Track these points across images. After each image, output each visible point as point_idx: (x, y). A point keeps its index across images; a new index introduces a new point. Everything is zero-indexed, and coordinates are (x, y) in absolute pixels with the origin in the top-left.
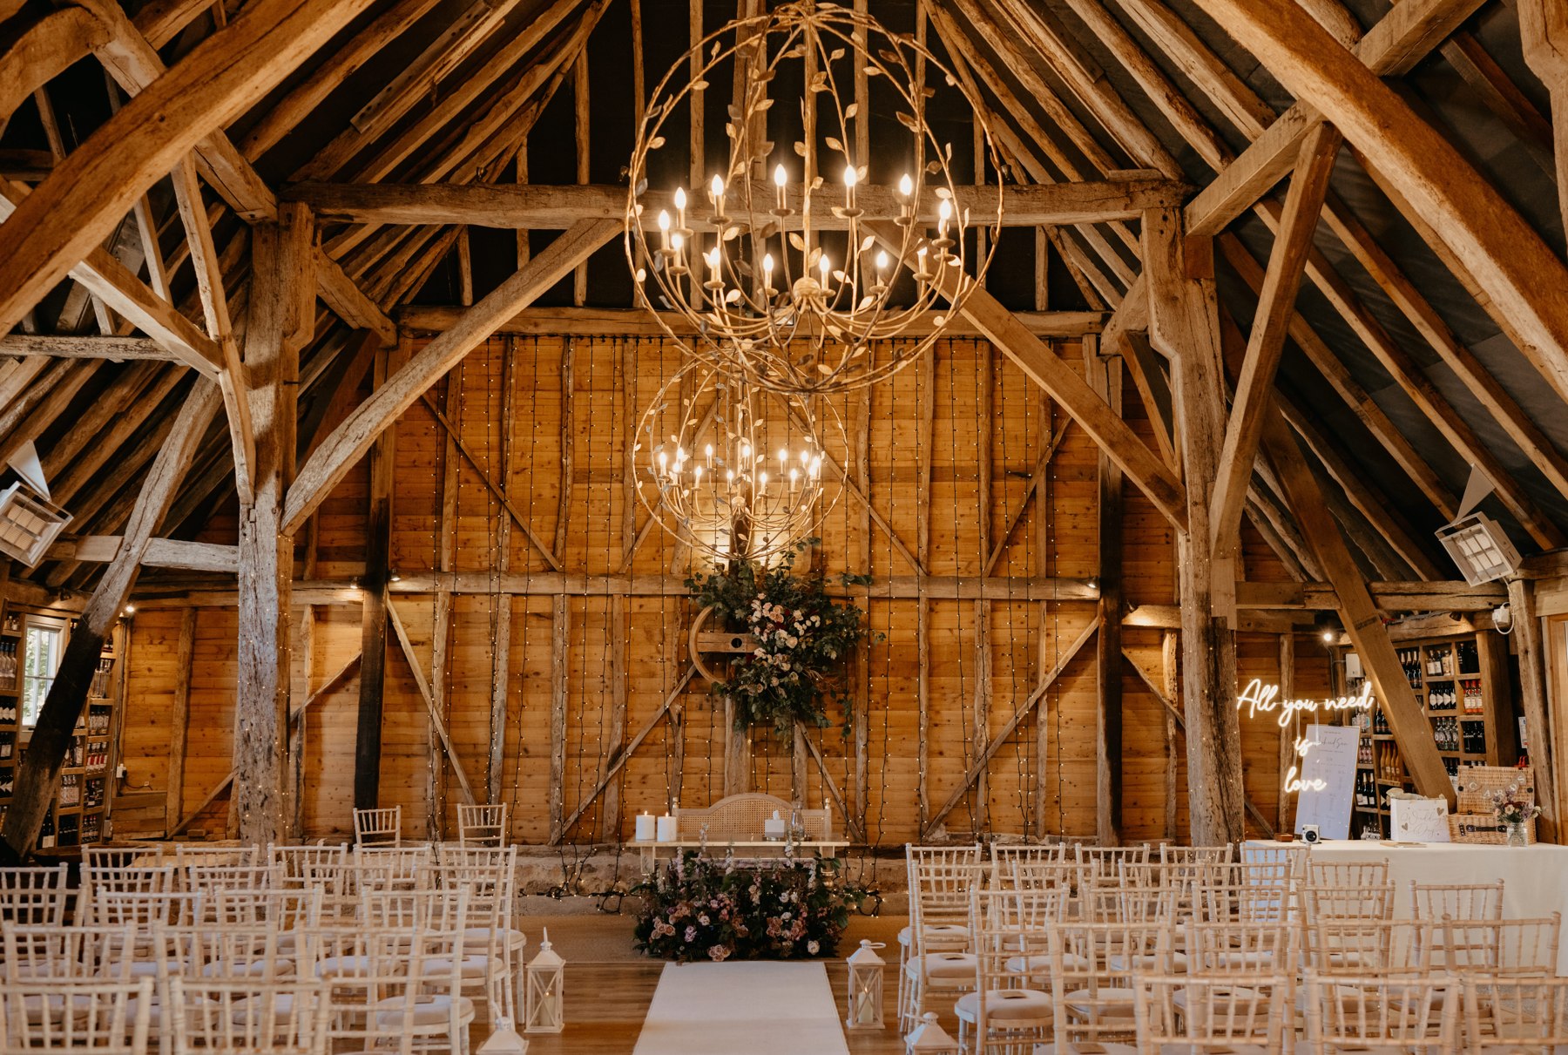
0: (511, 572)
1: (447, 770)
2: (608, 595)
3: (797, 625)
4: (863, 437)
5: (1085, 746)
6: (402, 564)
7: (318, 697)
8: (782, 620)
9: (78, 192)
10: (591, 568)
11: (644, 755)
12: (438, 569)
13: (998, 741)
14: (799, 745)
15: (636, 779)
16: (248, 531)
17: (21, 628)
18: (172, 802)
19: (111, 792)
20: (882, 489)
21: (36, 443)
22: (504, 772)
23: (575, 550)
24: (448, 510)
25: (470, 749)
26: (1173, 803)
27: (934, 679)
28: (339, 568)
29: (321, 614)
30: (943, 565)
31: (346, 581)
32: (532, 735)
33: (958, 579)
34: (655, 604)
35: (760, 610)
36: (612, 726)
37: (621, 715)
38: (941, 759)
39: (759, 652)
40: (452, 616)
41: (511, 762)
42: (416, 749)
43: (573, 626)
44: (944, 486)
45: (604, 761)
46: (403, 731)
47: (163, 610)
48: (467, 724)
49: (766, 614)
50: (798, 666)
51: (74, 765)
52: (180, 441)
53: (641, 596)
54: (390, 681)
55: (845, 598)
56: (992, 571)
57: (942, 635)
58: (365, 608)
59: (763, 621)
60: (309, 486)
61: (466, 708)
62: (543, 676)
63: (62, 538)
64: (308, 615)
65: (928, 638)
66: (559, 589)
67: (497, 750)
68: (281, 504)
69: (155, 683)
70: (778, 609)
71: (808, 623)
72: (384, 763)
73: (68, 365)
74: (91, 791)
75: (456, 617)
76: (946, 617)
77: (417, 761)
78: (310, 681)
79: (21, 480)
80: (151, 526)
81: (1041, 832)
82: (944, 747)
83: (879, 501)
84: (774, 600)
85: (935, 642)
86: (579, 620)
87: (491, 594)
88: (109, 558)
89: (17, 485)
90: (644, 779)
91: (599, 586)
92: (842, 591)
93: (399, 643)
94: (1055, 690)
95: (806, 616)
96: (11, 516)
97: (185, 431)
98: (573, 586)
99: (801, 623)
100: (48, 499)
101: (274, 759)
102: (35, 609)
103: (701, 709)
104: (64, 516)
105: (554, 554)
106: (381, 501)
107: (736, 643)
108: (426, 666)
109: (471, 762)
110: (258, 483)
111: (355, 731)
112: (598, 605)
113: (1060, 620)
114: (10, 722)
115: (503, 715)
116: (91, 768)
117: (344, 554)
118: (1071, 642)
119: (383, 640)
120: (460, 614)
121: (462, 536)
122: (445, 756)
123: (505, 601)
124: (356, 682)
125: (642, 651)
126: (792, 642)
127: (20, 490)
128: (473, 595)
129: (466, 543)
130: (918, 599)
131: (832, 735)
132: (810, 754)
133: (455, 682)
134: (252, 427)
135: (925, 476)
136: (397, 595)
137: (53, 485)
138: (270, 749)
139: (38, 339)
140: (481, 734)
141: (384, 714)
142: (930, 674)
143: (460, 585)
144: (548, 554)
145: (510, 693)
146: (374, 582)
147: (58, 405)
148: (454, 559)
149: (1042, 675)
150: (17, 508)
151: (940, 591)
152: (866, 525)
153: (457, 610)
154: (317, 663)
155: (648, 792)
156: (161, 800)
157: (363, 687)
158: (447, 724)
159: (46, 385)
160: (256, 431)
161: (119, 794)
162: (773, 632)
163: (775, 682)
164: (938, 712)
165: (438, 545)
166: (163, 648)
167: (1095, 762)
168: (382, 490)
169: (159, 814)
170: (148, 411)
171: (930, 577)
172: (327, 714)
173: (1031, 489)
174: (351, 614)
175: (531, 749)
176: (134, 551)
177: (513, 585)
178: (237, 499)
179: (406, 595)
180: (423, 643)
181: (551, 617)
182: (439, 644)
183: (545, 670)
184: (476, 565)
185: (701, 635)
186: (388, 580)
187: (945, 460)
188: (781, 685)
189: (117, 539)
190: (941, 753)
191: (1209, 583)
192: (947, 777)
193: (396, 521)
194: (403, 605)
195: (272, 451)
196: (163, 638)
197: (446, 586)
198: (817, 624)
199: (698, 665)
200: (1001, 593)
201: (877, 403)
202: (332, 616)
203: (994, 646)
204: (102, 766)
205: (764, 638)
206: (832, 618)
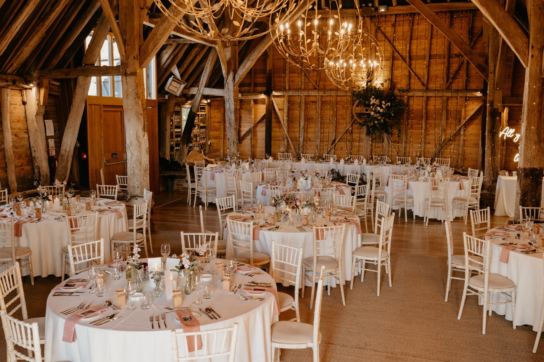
0: (305, 89)
1: (288, 144)
2: (331, 96)
3: (383, 106)
4: (408, 46)
5: (476, 142)
6: (276, 87)
7: (255, 124)
8: (379, 104)
9: (160, 31)
10: (326, 88)
11: (341, 141)
12: (285, 89)
13: (447, 140)
14: (386, 140)
15: (339, 148)
16: (226, 86)
17: (181, 109)
18: (222, 151)
19: (207, 148)
20: (413, 62)
21: (177, 65)
22: (303, 145)
23: (323, 83)
24: (287, 72)
25: (295, 139)
26: (504, 160)
27: (428, 121)
28: (260, 89)
29: (256, 102)
30: (432, 86)
31: (261, 93)
32: (311, 135)
33: (436, 90)
34: (344, 98)
35: (373, 101)
36: (333, 133)
37: (335, 130)
38: (429, 145)
39: (372, 113)
40: (289, 102)
41: (305, 143)
42: (281, 138)
43: (322, 105)
44: (433, 61)
45: (331, 143)
46: (277, 133)
47: (217, 101)
48: (294, 132)
49: (374, 102)
50: (383, 118)
51: (197, 141)
52: (210, 62)
53: (341, 96)
54: (273, 120)
55: (400, 96)
56: (448, 87)
57: (431, 107)
58: (266, 100)
59: (374, 104)
60: (241, 74)
61: (294, 128)
62: (314, 119)
63: (184, 88)
64: (252, 102)
65: (426, 109)
66: (317, 94)
67: (301, 139)
68: (234, 78)
69: (217, 120)
70: (378, 101)
71: (387, 105)
72: (273, 142)
73: (181, 45)
74: (202, 148)
75: (290, 102)
76: (432, 102)
77: (281, 142)
78: (253, 120)
79: (174, 75)
80: (204, 85)
81: (459, 168)
82: (430, 141)
83: (413, 66)
84: (376, 98)
85: (429, 110)
86: (323, 103)
87: (299, 96)
88: (195, 93)
89: (173, 76)
90: (342, 148)
91: (328, 93)
92: (399, 94)
93: (275, 110)
94: (466, 125)
95: (386, 103)
96: (172, 84)
97: (211, 59)
98: (321, 94)
99: (384, 105)
100: (180, 79)
101: (235, 144)
102: (184, 103)
103: (358, 129)
104: (184, 83)
105: (316, 84)
106: (269, 70)
107: (367, 110)
108: (282, 116)
109: (295, 142)
110: (228, 74)
111: (265, 133)
112: (328, 99)
113: (470, 103)
114: (179, 132)
115: (303, 130)
116: (202, 142)
117: (261, 85)
118: (473, 110)
119: (271, 109)
120: (292, 101)
121: (292, 79)
122: (288, 141)
123: (303, 98)
124: (264, 121)
125: (341, 112)
126: (381, 111)
127: (173, 77)
128: (295, 96)
129: (293, 81)
130: (423, 96)
131: (395, 137)
132: (389, 143)
133: (290, 120)
134: (226, 58)
135: (427, 58)
136: (274, 96)
137: (182, 76)
138: (234, 142)
139: (174, 40)
140: (297, 135)
141: (272, 129)
142: (427, 119)
143: (290, 93)
144: (315, 84)
145: (305, 123)
146: (268, 93)
147: (181, 55)
148: (289, 86)
149: (462, 120)
150: (173, 82)
151: (430, 94)
152: (408, 74)
153: (290, 100)
154: (255, 115)
155: (342, 152)
156: (218, 150)
157: (266, 122)
158: (288, 132)
159: (177, 51)
160: (227, 59)
161: (209, 148)
162: (376, 107)
163: (376, 122)
164: (429, 131)
165: (284, 82)
166: (218, 111)
167: (479, 147)
168: (269, 67)
169: (219, 154)
170: (204, 52)
171: (427, 89)
172: (258, 129)
173: (462, 61)
174: (263, 102)
175: (311, 139)
176: (201, 91)
177: (305, 93)
178: (223, 77)
179: (277, 96)
180: (282, 110)
181: (315, 102)
182: (286, 110)
183: (314, 117)
184: (295, 87)
185: (356, 108)
186: (272, 93)
187: (434, 52)
188: (378, 123)
189: (197, 88)
190: (429, 143)
191: (494, 98)
192: (431, 150)
193: (274, 75)
194: (276, 99)
195: (231, 64)
196: (218, 108)
197: (286, 94)
198: (389, 105)
199: (355, 117)
200: (449, 94)
201: (413, 35)
202: (259, 102)
203: (447, 111)
204: (205, 141)
205: (373, 109)
206: (395, 103)
